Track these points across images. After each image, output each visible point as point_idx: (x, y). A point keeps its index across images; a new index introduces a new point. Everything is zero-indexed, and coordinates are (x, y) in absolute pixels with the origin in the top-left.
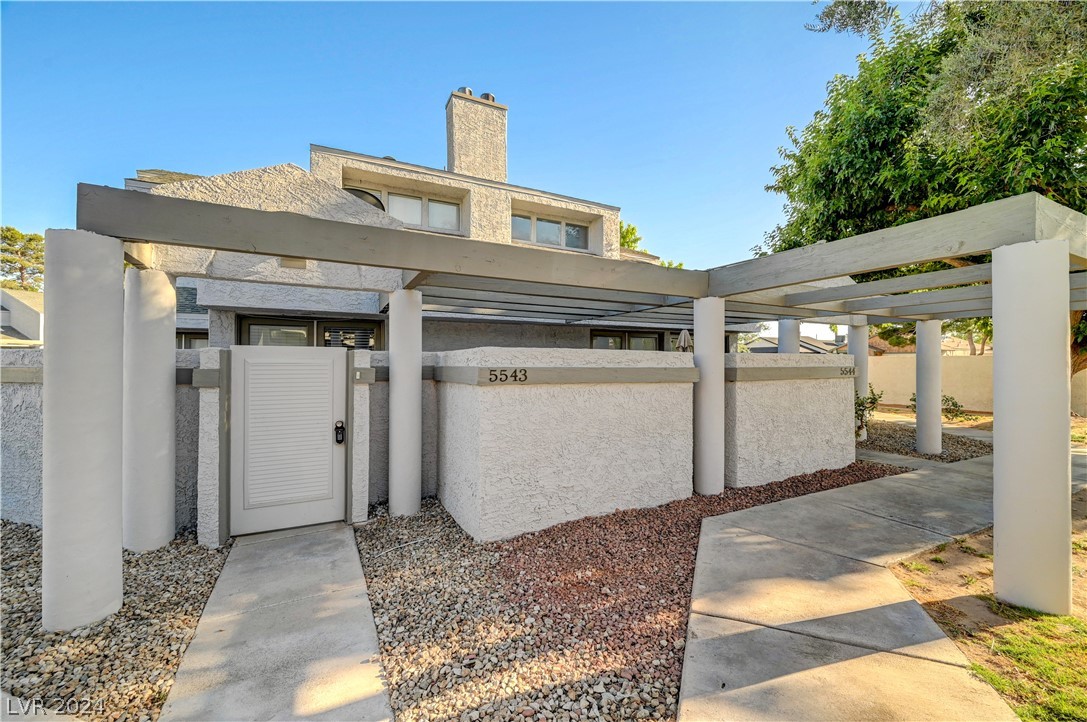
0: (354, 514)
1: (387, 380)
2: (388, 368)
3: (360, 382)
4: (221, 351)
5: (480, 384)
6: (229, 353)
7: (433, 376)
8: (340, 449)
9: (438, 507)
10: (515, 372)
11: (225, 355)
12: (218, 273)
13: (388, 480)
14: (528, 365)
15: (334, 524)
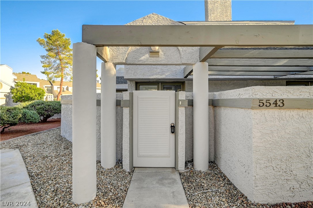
0: (179, 166)
1: (192, 106)
2: (192, 100)
3: (181, 106)
4: (130, 92)
5: (252, 108)
6: (132, 93)
7: (213, 104)
8: (173, 136)
9: (217, 168)
10: (276, 101)
11: (131, 94)
12: (129, 62)
13: (193, 151)
14: (284, 97)
15: (171, 169)
